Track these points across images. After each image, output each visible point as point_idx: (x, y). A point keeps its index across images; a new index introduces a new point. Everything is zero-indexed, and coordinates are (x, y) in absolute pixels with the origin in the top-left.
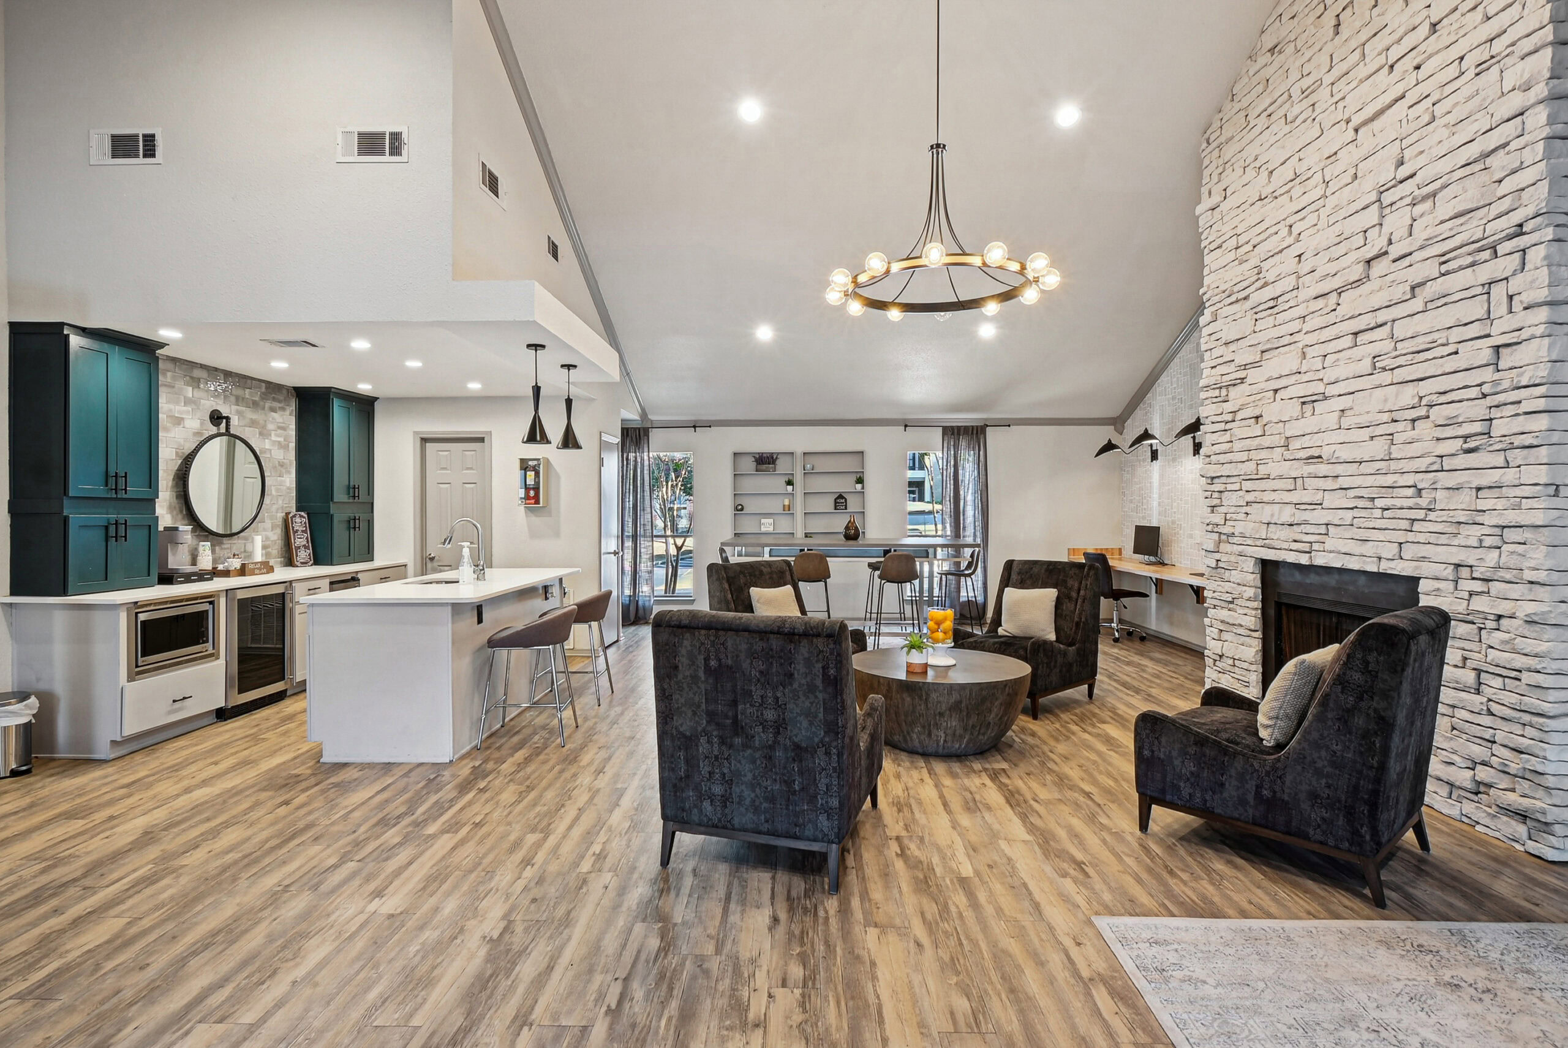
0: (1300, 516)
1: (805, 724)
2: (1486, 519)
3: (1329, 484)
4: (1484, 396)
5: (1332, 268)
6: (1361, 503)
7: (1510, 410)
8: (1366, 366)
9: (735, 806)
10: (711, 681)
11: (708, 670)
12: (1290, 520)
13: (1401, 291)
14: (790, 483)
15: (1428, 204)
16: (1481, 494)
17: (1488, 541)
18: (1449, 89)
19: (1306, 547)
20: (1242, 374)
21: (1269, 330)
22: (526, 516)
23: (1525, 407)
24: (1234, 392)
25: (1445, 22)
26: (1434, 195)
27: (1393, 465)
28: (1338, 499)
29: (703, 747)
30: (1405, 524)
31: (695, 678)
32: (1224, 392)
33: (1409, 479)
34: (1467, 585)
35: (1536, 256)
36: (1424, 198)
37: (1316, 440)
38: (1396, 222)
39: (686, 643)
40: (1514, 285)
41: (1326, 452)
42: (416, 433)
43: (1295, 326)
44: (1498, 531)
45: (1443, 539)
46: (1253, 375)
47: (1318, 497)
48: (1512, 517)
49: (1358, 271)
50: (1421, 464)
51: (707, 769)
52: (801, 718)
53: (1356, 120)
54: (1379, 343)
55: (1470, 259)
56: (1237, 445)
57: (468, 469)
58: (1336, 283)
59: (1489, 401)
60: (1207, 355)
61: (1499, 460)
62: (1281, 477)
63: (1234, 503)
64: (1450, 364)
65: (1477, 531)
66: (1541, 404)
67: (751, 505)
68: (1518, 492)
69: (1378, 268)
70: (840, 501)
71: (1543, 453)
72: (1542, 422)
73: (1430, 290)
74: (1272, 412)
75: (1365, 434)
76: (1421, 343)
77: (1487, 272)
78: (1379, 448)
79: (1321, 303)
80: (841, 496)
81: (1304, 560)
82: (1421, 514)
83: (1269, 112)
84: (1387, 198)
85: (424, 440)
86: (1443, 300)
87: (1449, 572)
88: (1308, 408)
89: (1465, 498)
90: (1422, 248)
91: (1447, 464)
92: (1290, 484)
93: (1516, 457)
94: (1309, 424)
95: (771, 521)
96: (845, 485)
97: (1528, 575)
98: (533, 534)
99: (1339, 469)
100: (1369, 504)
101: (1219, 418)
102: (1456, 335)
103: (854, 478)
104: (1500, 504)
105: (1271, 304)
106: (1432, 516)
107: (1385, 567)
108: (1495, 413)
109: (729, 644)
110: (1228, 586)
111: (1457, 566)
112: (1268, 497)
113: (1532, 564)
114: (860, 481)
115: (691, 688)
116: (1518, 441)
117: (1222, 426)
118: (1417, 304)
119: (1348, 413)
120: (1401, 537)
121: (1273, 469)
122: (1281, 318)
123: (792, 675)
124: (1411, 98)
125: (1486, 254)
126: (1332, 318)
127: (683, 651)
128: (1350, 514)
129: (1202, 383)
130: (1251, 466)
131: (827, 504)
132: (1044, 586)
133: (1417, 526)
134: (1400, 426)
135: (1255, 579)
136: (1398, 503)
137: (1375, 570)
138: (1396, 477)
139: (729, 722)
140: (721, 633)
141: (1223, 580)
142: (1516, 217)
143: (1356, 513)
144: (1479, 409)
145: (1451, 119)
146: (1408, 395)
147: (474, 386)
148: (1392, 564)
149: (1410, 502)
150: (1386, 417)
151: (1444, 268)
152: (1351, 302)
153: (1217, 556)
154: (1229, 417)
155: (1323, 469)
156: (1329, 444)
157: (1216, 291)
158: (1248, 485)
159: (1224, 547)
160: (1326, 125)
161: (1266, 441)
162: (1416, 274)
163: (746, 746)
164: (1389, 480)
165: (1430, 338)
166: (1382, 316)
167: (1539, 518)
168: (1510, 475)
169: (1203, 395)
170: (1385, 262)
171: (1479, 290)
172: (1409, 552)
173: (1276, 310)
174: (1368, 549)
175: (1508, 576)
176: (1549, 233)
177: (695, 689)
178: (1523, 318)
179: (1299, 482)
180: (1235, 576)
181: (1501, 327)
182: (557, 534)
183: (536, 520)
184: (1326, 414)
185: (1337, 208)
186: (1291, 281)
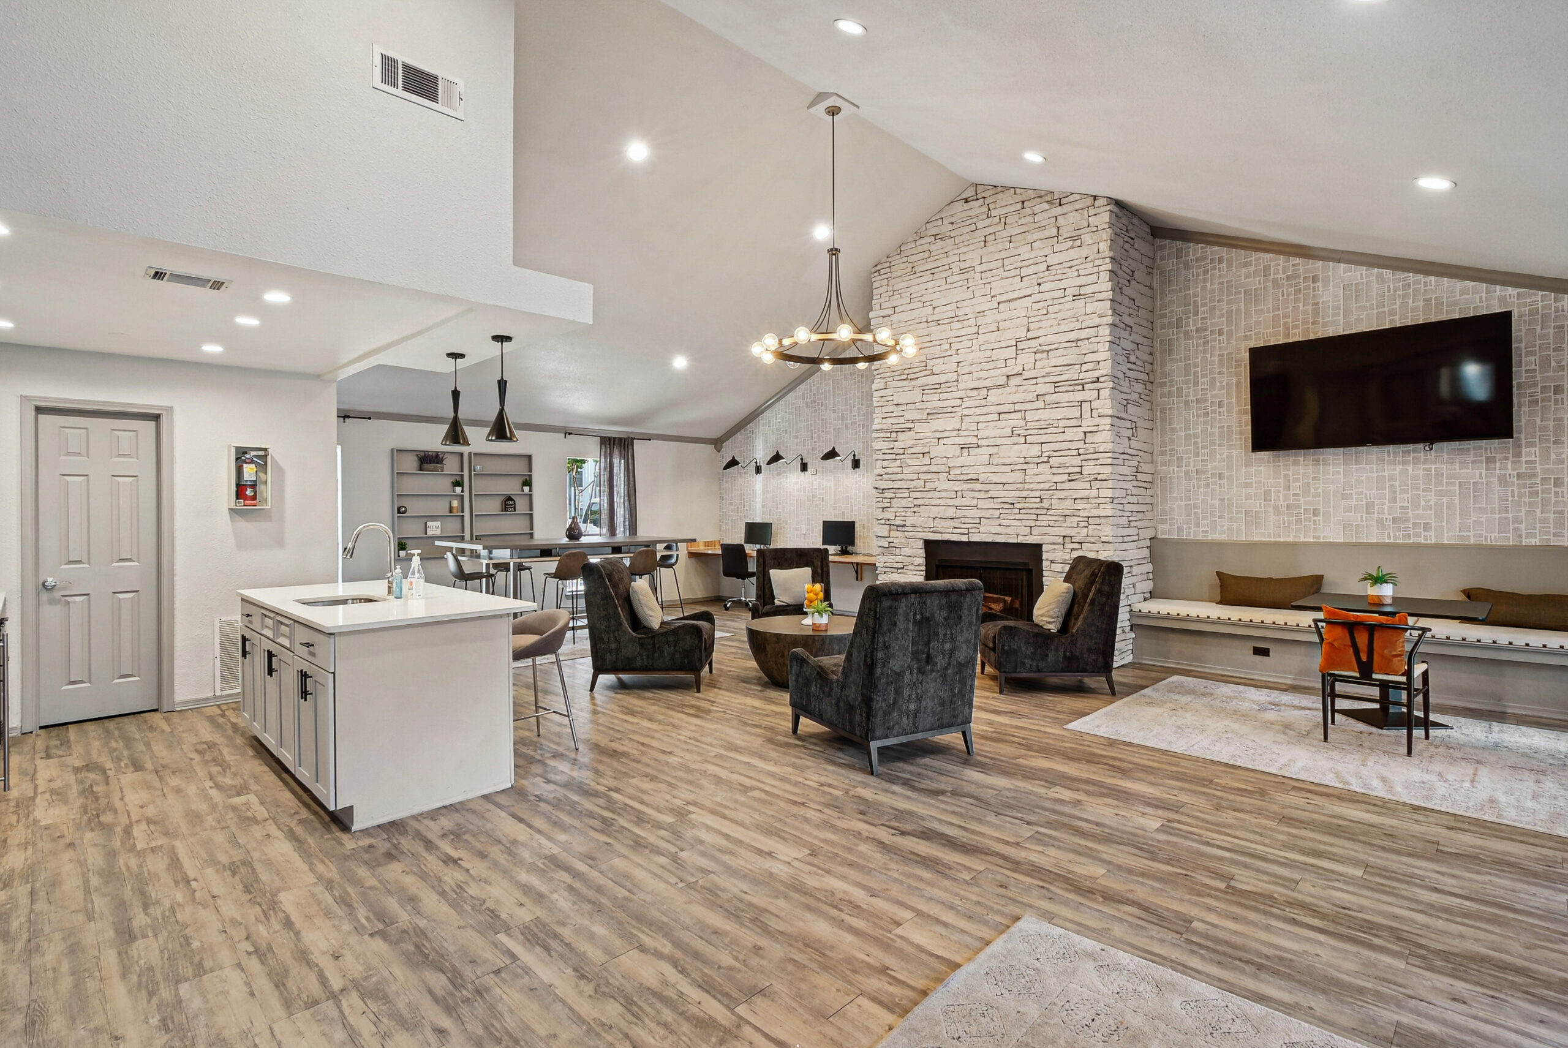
0: (959, 513)
1: (965, 648)
2: (1081, 513)
3: (982, 495)
4: (1079, 455)
5: (984, 374)
6: (1006, 506)
7: (1092, 463)
8: (1008, 431)
9: (922, 715)
10: (916, 629)
11: (915, 622)
12: (954, 516)
13: (1032, 396)
14: (458, 483)
15: (1045, 355)
16: (1076, 501)
17: (1082, 524)
18: (1056, 302)
19: (966, 531)
20: (912, 426)
21: (933, 401)
22: (232, 521)
23: (1101, 461)
24: (901, 436)
25: (1053, 267)
26: (1048, 351)
27: (1027, 486)
28: (988, 504)
29: (907, 678)
30: (1034, 517)
31: (907, 629)
32: (894, 435)
33: (1038, 494)
34: (1069, 546)
35: (1105, 393)
36: (1043, 351)
37: (974, 470)
38: (1026, 359)
39: (903, 605)
40: (1095, 405)
41: (981, 477)
42: (24, 399)
43: (958, 402)
44: (1086, 519)
45: (1057, 524)
46: (919, 427)
47: (974, 502)
48: (1096, 512)
49: (1003, 380)
50: (1046, 486)
51: (908, 693)
52: (963, 645)
53: (1000, 298)
54: (1016, 420)
55: (1072, 388)
56: (906, 470)
57: (120, 455)
58: (988, 383)
59: (1082, 457)
60: (877, 410)
61: (1088, 485)
62: (945, 490)
63: (904, 505)
64: (1061, 437)
65: (1076, 519)
66: (1110, 461)
67: (415, 507)
68: (1098, 501)
69: (1013, 381)
70: (508, 503)
71: (1110, 484)
72: (1109, 469)
73: (1048, 398)
74: (937, 451)
75: (1008, 469)
76: (1043, 424)
77: (1080, 396)
78: (1018, 476)
79: (975, 393)
80: (509, 498)
81: (965, 539)
82: (1044, 511)
83: (933, 271)
84: (1021, 346)
85: (39, 410)
86: (1057, 405)
87: (1061, 540)
88: (965, 452)
89: (1068, 504)
90: (1043, 376)
91: (1059, 486)
92: (953, 495)
93: (1097, 484)
94: (965, 460)
95: (439, 523)
96: (511, 487)
97: (1103, 540)
98: (241, 545)
99: (988, 487)
100: (1012, 506)
101: (891, 451)
102: (1062, 423)
103: (519, 481)
104: (1088, 506)
105: (937, 386)
106: (1051, 512)
107: (1021, 540)
108: (1084, 463)
109: (928, 602)
110: (898, 559)
111: (1064, 537)
112: (933, 502)
113: (1105, 534)
114: (528, 482)
115: (903, 637)
116: (1099, 477)
117: (894, 456)
118: (1040, 404)
119: (993, 456)
120: (1032, 523)
121: (940, 485)
122: (943, 396)
123: (961, 617)
124: (1035, 298)
125: (1080, 387)
126: (984, 402)
127: (901, 611)
128: (998, 512)
129: (874, 427)
130: (921, 483)
131: (495, 506)
132: (799, 566)
133: (1040, 518)
134: (1030, 466)
135: (922, 553)
136: (1031, 506)
137: (1015, 541)
138: (1029, 492)
139: (924, 656)
140: (924, 595)
141: (892, 554)
142: (1097, 374)
143: (1002, 511)
144: (1077, 461)
145: (1059, 316)
146: (1035, 450)
147: (212, 349)
148: (1026, 538)
149: (1038, 505)
150: (1022, 460)
151: (1057, 389)
152: (994, 396)
153: (890, 540)
154: (901, 451)
155: (978, 486)
156: (985, 473)
157: (888, 370)
158: (918, 495)
159: (893, 534)
160: (977, 294)
161: (934, 468)
162: (1042, 389)
163: (932, 671)
164: (1025, 494)
165: (1048, 423)
166: (1018, 407)
167: (1109, 513)
168: (1094, 493)
169: (875, 435)
170: (1018, 380)
171: (1077, 404)
172: (1035, 531)
173: (939, 391)
174: (1009, 530)
175: (1092, 540)
176: (1111, 385)
177: (905, 636)
178: (1097, 421)
179: (959, 494)
180: (906, 551)
181: (1087, 423)
182: (280, 543)
183: (247, 527)
184: (980, 456)
185: (987, 342)
186: (954, 376)
